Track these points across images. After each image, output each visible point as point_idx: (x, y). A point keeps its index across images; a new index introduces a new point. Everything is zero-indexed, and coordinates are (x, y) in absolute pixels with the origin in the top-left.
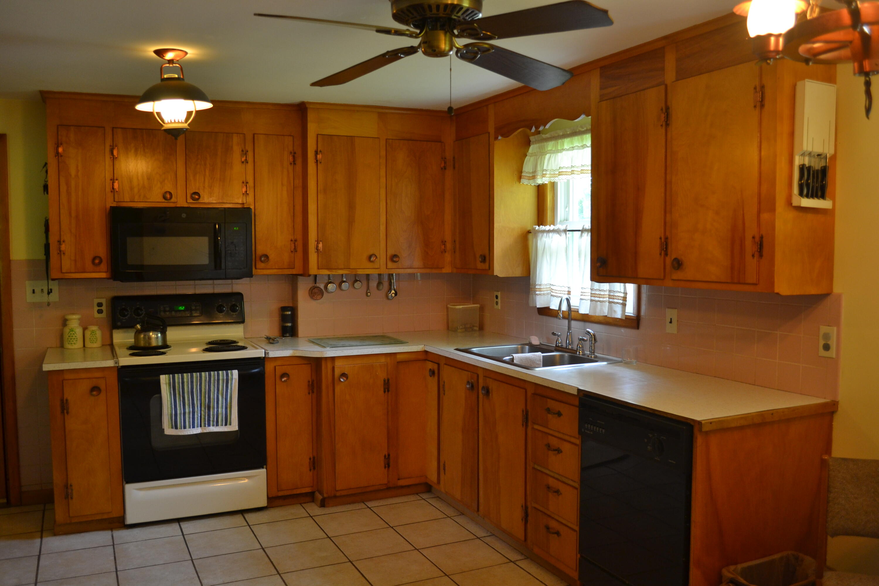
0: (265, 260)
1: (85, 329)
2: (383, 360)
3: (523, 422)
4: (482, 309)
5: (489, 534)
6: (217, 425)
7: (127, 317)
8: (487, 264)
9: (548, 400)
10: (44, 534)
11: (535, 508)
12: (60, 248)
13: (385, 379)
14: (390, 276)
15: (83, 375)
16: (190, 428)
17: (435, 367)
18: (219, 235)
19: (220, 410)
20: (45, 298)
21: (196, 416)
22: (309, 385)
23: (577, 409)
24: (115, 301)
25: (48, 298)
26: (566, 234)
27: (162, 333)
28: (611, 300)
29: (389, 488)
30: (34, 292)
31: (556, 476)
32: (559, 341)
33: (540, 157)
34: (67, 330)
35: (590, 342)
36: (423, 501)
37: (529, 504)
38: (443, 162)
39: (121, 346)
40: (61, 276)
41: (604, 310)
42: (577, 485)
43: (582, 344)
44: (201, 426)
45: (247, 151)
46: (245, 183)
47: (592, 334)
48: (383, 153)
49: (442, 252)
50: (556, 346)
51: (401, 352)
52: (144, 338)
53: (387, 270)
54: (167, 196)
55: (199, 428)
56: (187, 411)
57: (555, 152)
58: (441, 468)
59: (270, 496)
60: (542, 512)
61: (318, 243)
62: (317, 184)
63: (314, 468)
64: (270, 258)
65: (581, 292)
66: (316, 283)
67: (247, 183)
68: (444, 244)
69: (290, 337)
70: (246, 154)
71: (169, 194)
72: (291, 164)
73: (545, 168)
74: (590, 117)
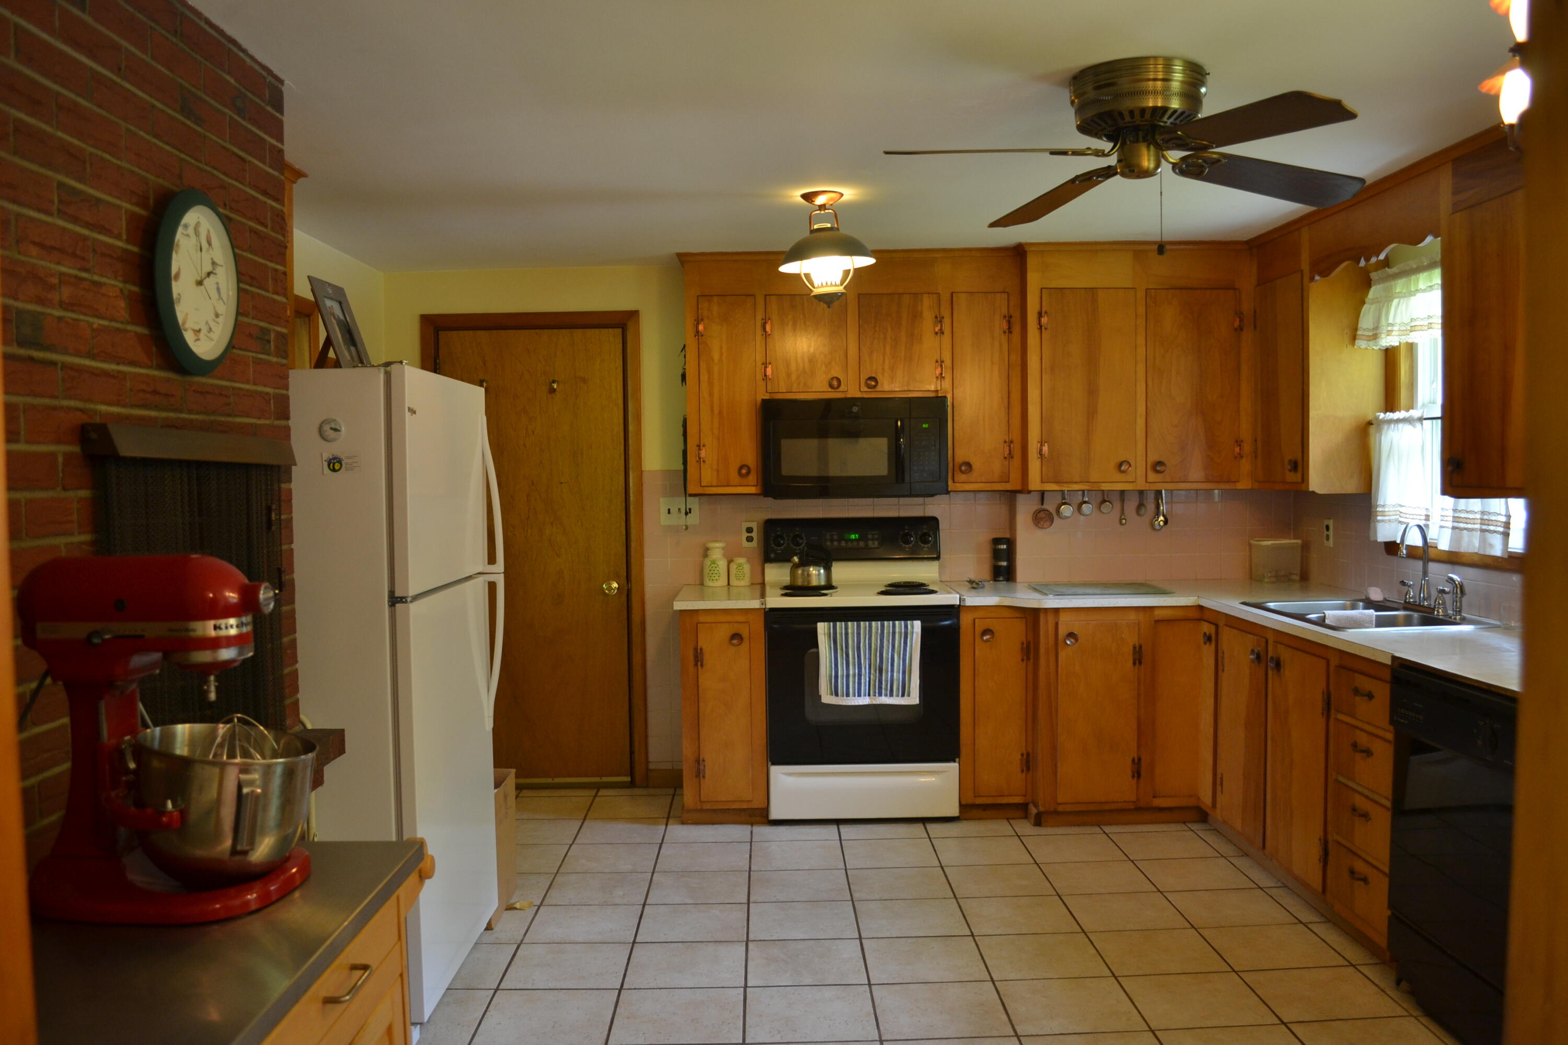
0: (966, 470)
1: (730, 562)
2: (1133, 616)
3: (1323, 710)
4: (1305, 547)
5: (1279, 884)
6: (891, 695)
7: (782, 547)
8: (1299, 475)
9: (1357, 675)
10: (670, 822)
11: (1338, 842)
12: (699, 454)
13: (1135, 645)
14: (1158, 493)
15: (722, 618)
16: (855, 696)
17: (1213, 628)
18: (902, 435)
19: (895, 675)
20: (681, 520)
21: (863, 681)
22: (1022, 649)
23: (1388, 686)
24: (770, 526)
25: (686, 520)
26: (1422, 424)
27: (825, 569)
28: (1484, 527)
29: (1139, 809)
30: (669, 512)
31: (1366, 792)
32: (1410, 594)
33: (1386, 304)
34: (707, 562)
35: (1455, 595)
36: (1191, 833)
37: (1330, 838)
38: (1238, 320)
39: (774, 586)
40: (700, 491)
41: (1471, 544)
42: (1388, 804)
43: (1444, 598)
44: (869, 695)
45: (943, 318)
46: (941, 363)
47: (1457, 583)
48: (1141, 310)
49: (1236, 458)
50: (1405, 602)
51: (1160, 605)
52: (803, 574)
53: (1148, 484)
54: (835, 383)
55: (867, 697)
56: (851, 672)
57: (1407, 294)
58: (1217, 782)
59: (964, 802)
60: (1345, 847)
61: (1041, 445)
62: (1041, 359)
63: (1028, 769)
64: (974, 467)
65: (1442, 516)
66: (1042, 504)
67: (942, 362)
68: (1240, 446)
69: (1005, 582)
70: (941, 321)
71: (837, 382)
72: (1005, 332)
73: (1391, 321)
74: (1439, 238)
